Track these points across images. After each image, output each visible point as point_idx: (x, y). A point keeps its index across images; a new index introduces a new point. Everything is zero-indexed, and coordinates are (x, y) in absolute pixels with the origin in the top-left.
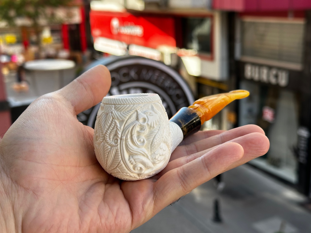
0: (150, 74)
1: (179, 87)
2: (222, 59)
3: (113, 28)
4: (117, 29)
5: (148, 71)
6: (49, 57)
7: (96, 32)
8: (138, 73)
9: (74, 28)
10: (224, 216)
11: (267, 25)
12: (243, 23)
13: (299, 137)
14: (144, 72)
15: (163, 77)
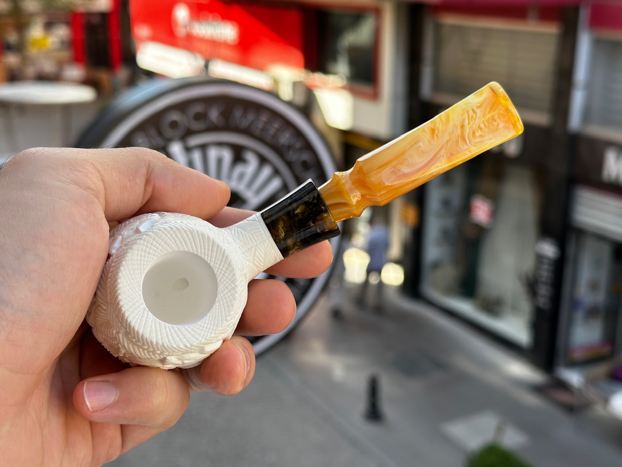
0: (251, 117)
1: (308, 146)
2: (395, 98)
3: (176, 24)
4: (185, 26)
5: (245, 111)
6: (43, 78)
7: (142, 31)
8: (226, 114)
9: (96, 21)
10: (387, 408)
11: (486, 32)
12: (438, 27)
13: (540, 258)
14: (238, 113)
15: (276, 125)
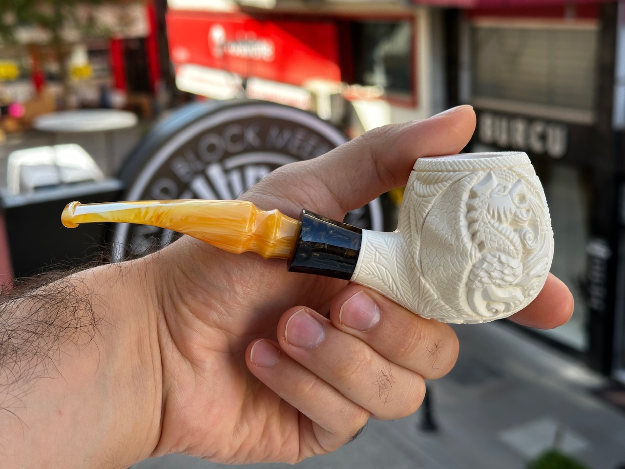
0: (287, 135)
2: (433, 104)
3: (213, 44)
4: (222, 47)
5: (281, 131)
6: (85, 106)
7: (180, 54)
8: (262, 135)
9: (134, 46)
11: (524, 32)
12: (474, 31)
13: (591, 258)
14: (274, 132)
